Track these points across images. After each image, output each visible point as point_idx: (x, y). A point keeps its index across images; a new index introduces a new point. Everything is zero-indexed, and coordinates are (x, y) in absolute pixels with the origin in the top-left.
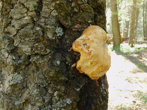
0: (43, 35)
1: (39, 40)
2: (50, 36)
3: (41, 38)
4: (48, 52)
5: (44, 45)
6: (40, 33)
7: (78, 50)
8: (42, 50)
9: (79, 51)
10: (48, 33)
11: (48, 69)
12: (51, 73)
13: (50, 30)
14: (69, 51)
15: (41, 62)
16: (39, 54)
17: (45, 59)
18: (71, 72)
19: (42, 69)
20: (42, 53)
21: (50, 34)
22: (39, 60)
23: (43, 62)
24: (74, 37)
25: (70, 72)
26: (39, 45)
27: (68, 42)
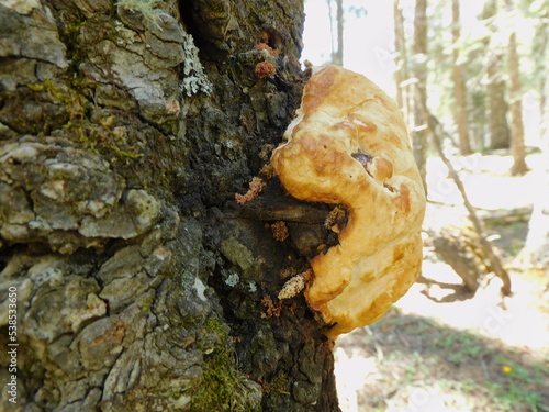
0: (74, 68)
1: (32, 110)
2: (139, 83)
3: (59, 91)
4: (145, 220)
5: (106, 153)
6: (37, 47)
7: (338, 191)
8: (94, 206)
9: (346, 194)
10: (120, 58)
11: (157, 359)
12: (175, 383)
13: (138, 32)
14: (241, 199)
15: (75, 319)
16: (54, 240)
17: (117, 283)
18: (266, 332)
19: (95, 379)
20: (89, 230)
21: (139, 68)
22: (61, 305)
23: (101, 310)
24: (261, 116)
25: (260, 335)
26: (51, 154)
27: (230, 145)
